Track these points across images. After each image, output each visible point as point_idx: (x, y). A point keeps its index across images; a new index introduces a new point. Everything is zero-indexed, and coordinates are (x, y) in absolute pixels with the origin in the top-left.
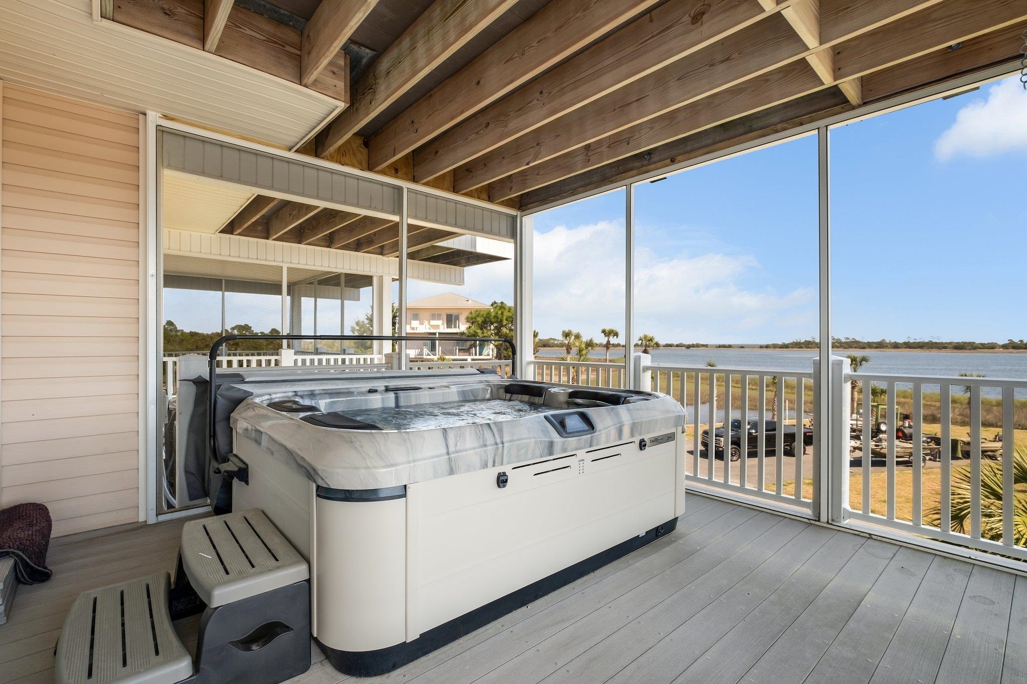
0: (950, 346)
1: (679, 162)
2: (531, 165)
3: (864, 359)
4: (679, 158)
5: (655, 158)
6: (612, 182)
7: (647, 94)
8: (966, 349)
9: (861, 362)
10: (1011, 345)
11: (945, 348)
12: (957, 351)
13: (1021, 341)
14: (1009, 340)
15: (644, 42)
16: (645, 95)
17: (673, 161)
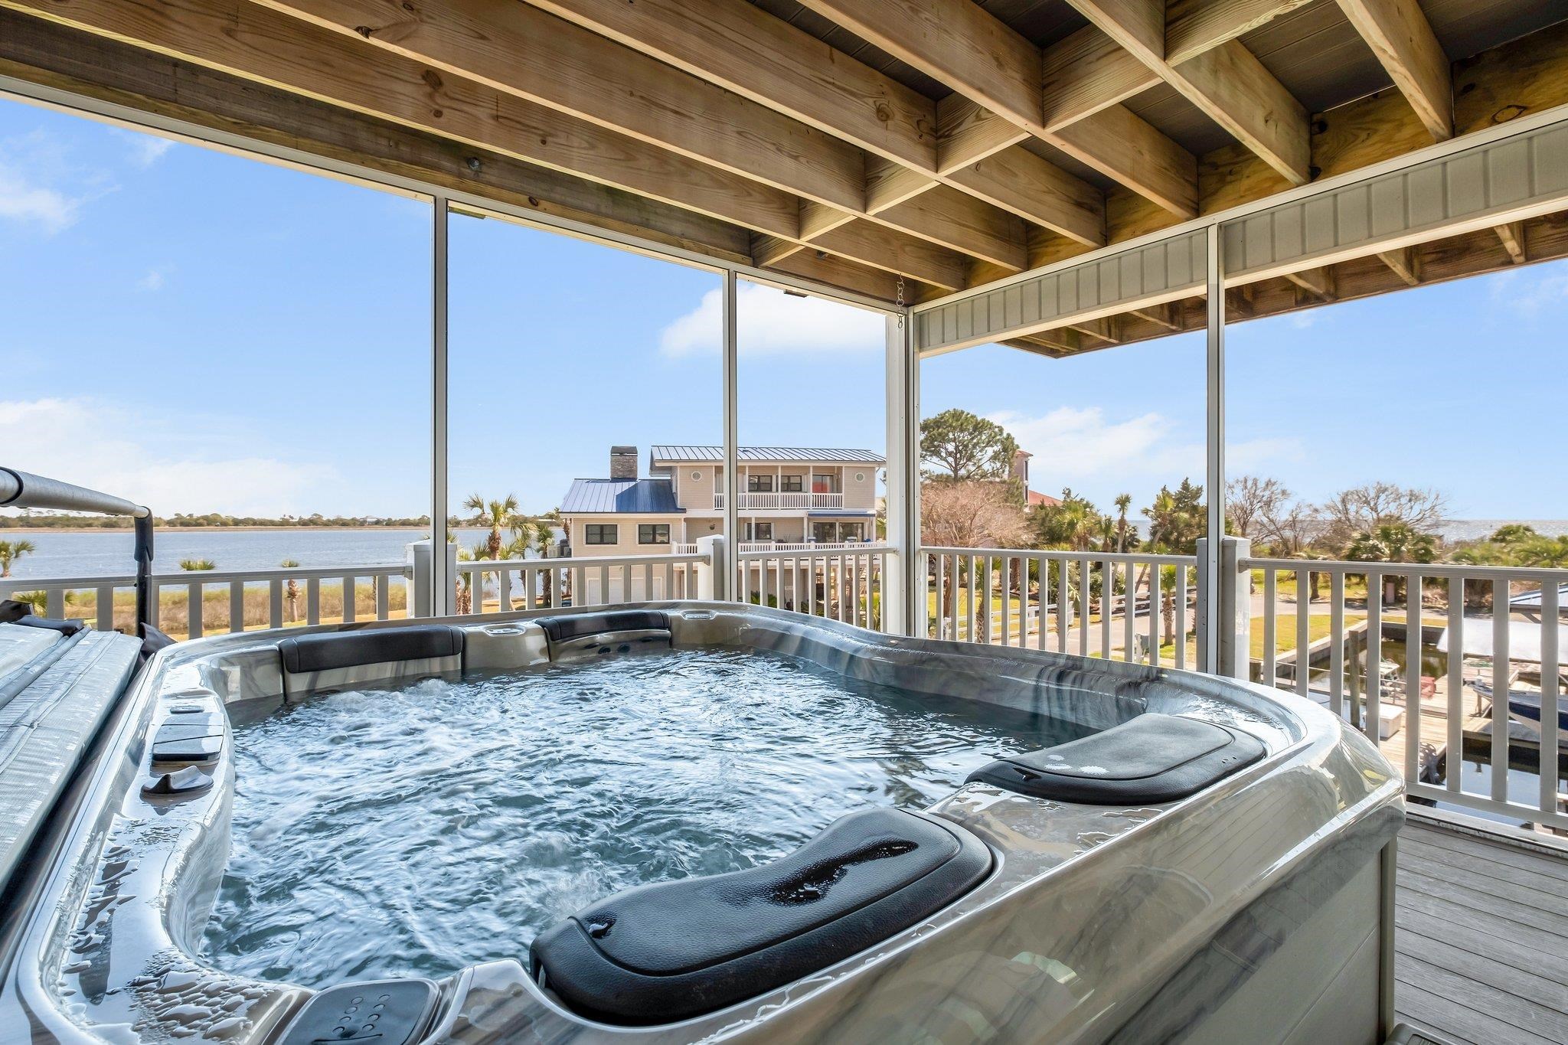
0: (96, 523)
1: (545, 210)
2: (373, 41)
3: (24, 547)
4: (544, 204)
5: (491, 174)
6: (385, 167)
7: (693, 115)
8: (120, 527)
9: (17, 551)
10: (179, 521)
11: (90, 525)
12: (108, 529)
13: (190, 515)
14: (176, 515)
15: (824, 80)
16: (689, 114)
17: (533, 203)
